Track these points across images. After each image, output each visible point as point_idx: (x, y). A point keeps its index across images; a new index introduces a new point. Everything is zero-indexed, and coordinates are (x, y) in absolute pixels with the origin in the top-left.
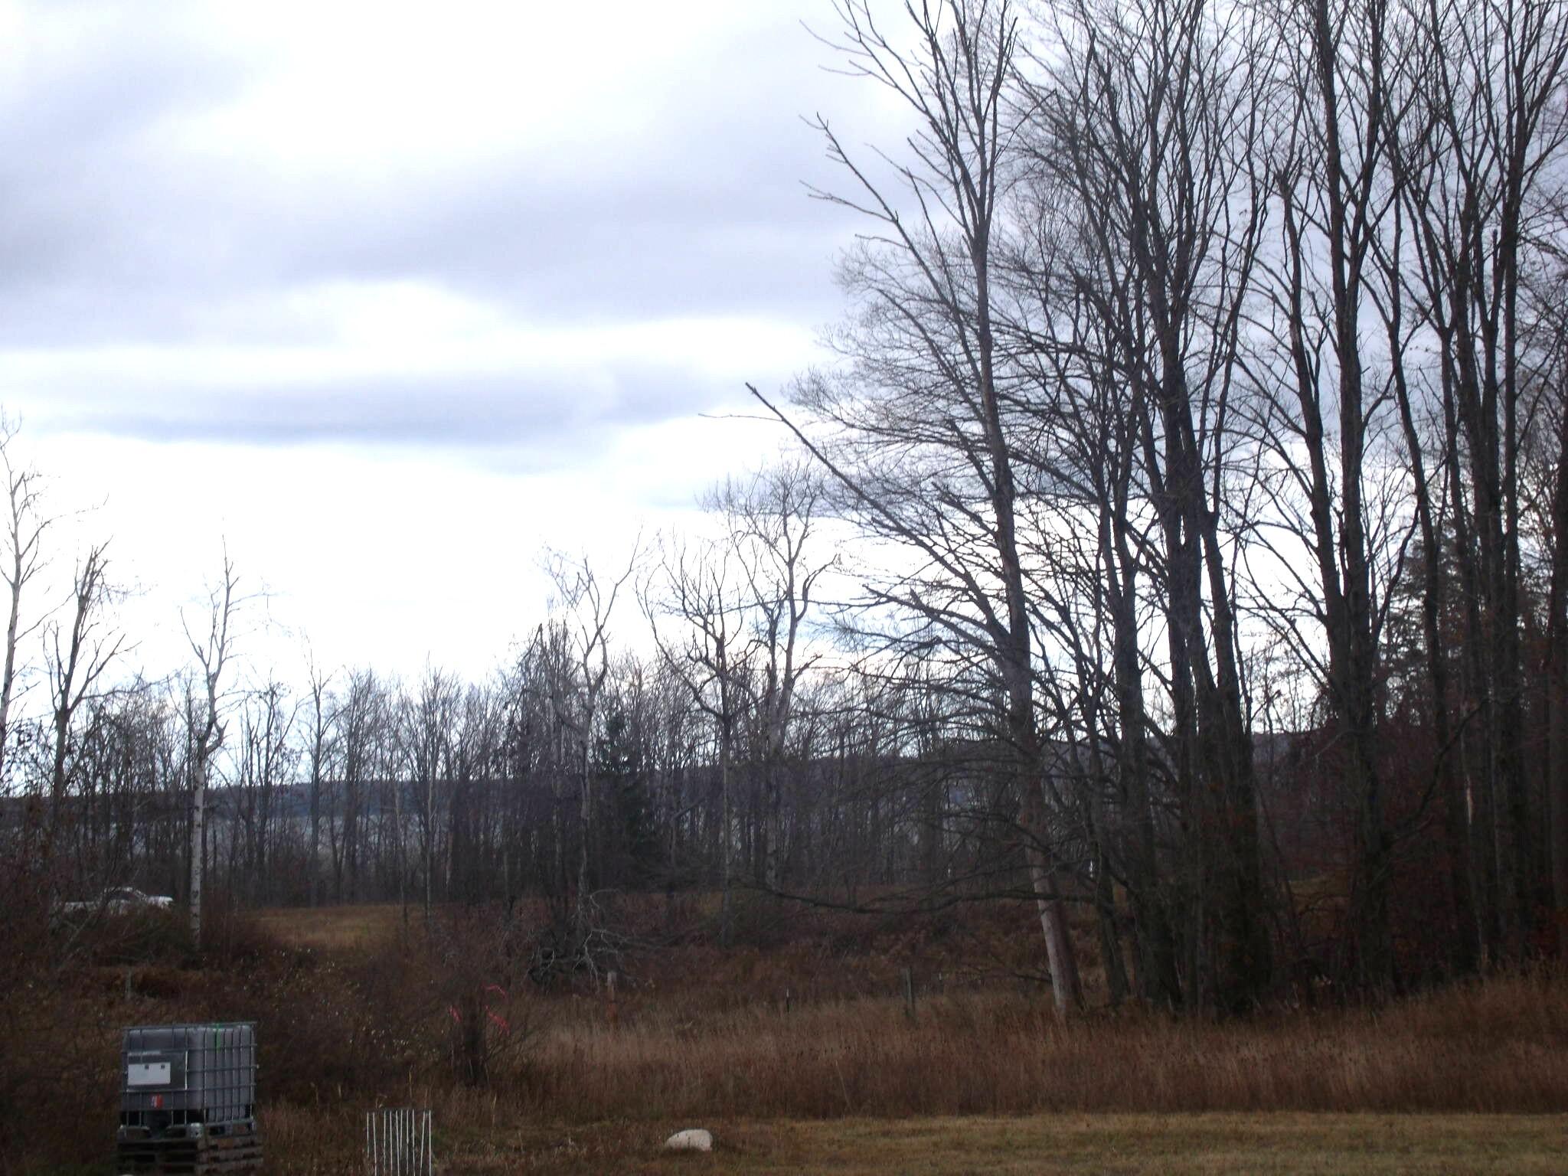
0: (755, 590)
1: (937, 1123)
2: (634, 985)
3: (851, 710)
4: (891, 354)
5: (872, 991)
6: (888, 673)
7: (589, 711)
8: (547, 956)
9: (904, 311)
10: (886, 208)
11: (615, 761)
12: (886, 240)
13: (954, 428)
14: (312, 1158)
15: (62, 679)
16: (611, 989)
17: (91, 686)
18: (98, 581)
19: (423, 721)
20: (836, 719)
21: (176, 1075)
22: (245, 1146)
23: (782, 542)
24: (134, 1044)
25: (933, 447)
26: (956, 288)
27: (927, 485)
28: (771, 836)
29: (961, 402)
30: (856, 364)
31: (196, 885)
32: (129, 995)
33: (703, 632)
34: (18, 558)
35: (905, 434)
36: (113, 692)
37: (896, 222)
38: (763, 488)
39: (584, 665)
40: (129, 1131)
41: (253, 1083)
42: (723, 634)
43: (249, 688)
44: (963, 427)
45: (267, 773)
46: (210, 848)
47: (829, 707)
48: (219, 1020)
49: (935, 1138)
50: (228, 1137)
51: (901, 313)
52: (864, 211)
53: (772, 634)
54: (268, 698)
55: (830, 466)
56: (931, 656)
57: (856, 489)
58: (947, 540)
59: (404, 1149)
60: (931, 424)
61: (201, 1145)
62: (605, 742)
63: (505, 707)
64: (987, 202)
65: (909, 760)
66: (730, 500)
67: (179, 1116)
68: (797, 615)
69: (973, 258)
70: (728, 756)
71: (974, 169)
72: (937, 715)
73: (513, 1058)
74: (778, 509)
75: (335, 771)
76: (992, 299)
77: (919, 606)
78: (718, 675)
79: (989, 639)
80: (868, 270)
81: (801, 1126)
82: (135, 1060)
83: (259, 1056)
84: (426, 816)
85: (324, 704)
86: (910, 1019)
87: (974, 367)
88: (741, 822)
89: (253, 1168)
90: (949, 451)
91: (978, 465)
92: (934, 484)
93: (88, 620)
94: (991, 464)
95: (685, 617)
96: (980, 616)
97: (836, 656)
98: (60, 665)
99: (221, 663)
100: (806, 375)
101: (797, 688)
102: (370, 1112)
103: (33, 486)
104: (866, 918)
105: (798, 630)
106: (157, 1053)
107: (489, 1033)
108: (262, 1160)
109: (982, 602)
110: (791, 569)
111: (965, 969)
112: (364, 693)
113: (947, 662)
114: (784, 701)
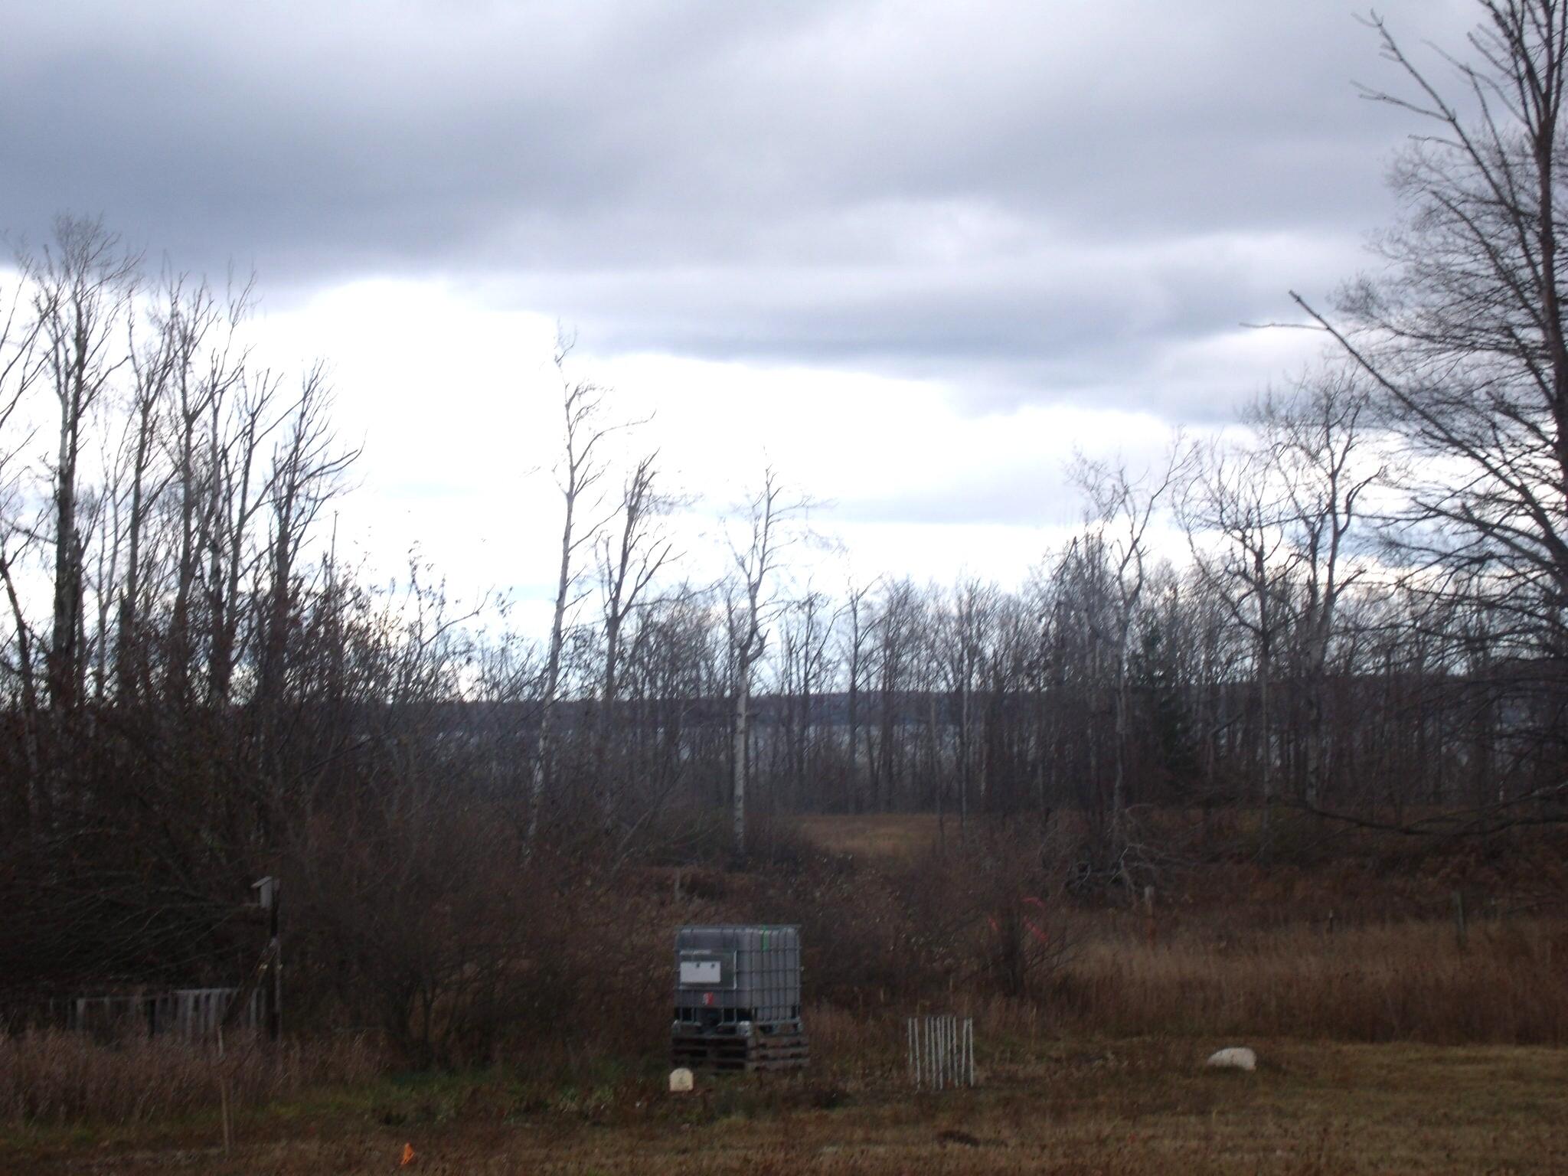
0: (1296, 503)
1: (1494, 1051)
2: (1171, 900)
3: (1394, 626)
4: (1444, 259)
5: (1421, 915)
6: (1436, 588)
7: (1124, 626)
8: (1083, 869)
9: (1459, 213)
10: (1443, 107)
11: (1150, 674)
12: (1441, 141)
13: (1512, 335)
14: (856, 1061)
15: (613, 586)
16: (1149, 904)
17: (640, 594)
18: (646, 492)
19: (959, 632)
20: (1380, 636)
21: (726, 974)
22: (792, 1045)
23: (1325, 454)
24: (685, 943)
25: (1486, 356)
26: (1515, 189)
27: (1481, 394)
28: (1313, 754)
29: (1519, 309)
30: (1407, 270)
31: (740, 791)
32: (678, 895)
33: (1240, 546)
34: (573, 469)
35: (1458, 342)
36: (660, 600)
37: (1452, 120)
38: (1305, 398)
39: (1119, 578)
40: (682, 1027)
41: (798, 985)
42: (1262, 547)
43: (788, 598)
44: (1521, 333)
45: (807, 681)
46: (752, 754)
47: (1374, 623)
48: (766, 923)
49: (1491, 1067)
50: (775, 1036)
51: (1455, 216)
52: (1419, 111)
53: (1314, 548)
54: (807, 609)
55: (1378, 376)
56: (1481, 573)
57: (1404, 400)
58: (1503, 451)
59: (946, 1054)
60: (1487, 331)
61: (751, 1043)
62: (1139, 656)
63: (1040, 620)
64: (1553, 97)
65: (1457, 679)
66: (1271, 412)
67: (729, 1014)
68: (1341, 528)
69: (1537, 155)
70: (1266, 672)
71: (1540, 63)
72: (1488, 632)
73: (1051, 970)
74: (1321, 420)
75: (872, 681)
76: (1556, 199)
77: (1470, 519)
78: (1256, 589)
79: (1546, 553)
80: (1423, 172)
81: (1348, 1048)
82: (687, 958)
83: (804, 960)
84: (961, 726)
85: (861, 614)
86: (1461, 946)
87: (1535, 271)
88: (1281, 739)
89: (800, 1067)
90: (1505, 358)
91: (1537, 372)
92: (1488, 393)
93: (637, 529)
94: (1551, 372)
95: (1222, 531)
96: (1538, 530)
97: (1381, 573)
98: (610, 573)
99: (762, 573)
100: (1353, 282)
101: (1339, 603)
102: (913, 1018)
103: (586, 399)
104: (1410, 839)
105: (1340, 544)
106: (707, 952)
107: (1027, 943)
108: (808, 1060)
109: (1540, 516)
110: (1334, 482)
111: (1520, 895)
112: (902, 603)
113: (1502, 578)
114: (1326, 617)
